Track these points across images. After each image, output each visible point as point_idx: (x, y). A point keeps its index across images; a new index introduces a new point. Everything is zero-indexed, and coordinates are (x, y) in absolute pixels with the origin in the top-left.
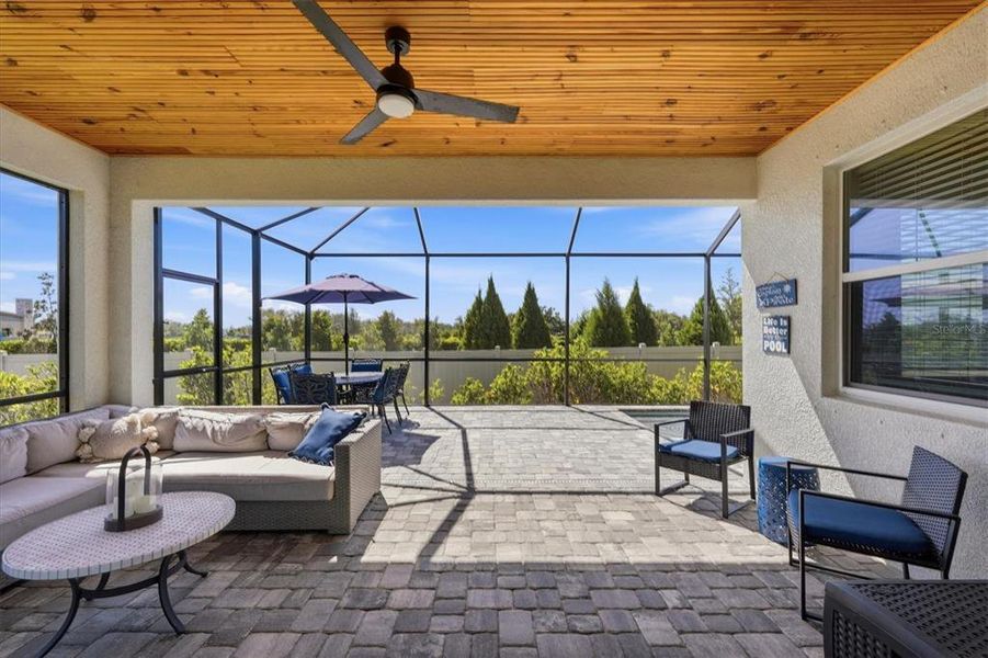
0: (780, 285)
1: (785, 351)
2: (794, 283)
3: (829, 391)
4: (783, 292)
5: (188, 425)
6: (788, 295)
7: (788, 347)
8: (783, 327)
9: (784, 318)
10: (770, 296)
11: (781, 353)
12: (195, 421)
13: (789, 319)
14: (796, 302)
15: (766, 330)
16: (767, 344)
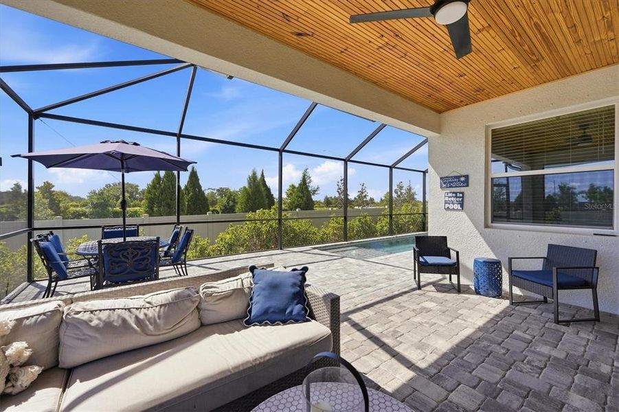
0: (458, 177)
1: (459, 208)
2: (467, 177)
3: (486, 226)
4: (459, 181)
5: (95, 322)
6: (463, 182)
7: (462, 206)
8: (460, 197)
9: (460, 193)
10: (450, 182)
11: (457, 210)
12: (104, 315)
13: (463, 193)
14: (468, 186)
15: (447, 199)
16: (447, 205)
